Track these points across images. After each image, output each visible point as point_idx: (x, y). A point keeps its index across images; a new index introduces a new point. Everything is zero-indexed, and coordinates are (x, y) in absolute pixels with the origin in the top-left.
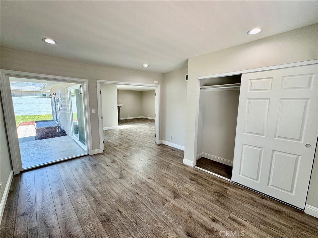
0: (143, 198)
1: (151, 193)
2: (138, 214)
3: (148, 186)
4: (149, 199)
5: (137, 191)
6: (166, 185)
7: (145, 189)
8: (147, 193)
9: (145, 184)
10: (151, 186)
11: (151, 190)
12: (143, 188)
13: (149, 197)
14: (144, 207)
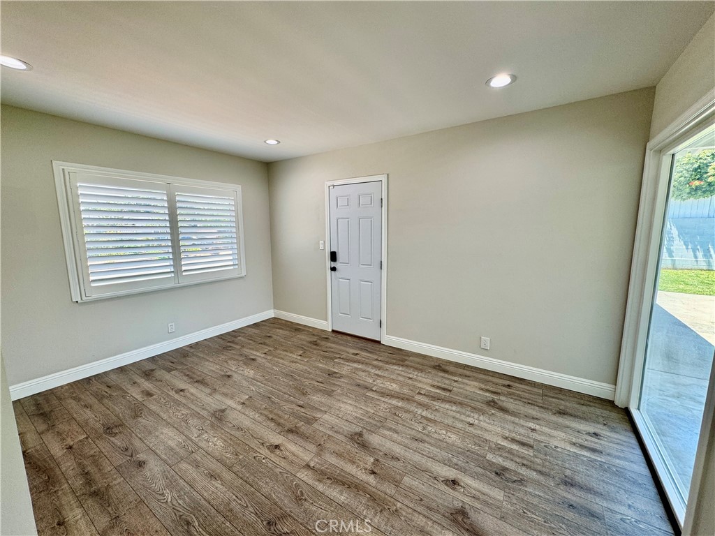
0: (287, 401)
1: (271, 412)
2: (291, 383)
3: (279, 424)
4: (276, 400)
5: (303, 410)
6: (233, 433)
7: (286, 417)
8: (279, 409)
9: (286, 429)
10: (272, 425)
11: (271, 416)
12: (291, 418)
13: (275, 403)
14: (283, 390)
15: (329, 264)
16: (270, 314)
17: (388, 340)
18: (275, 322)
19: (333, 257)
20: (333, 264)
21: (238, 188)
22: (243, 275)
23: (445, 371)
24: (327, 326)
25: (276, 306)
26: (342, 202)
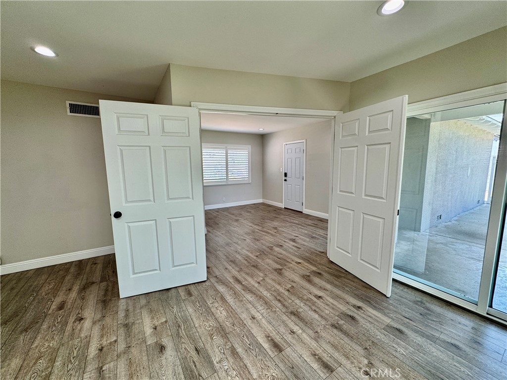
15: (284, 178)
16: (260, 201)
17: (305, 211)
18: (263, 204)
19: (286, 175)
20: (286, 178)
21: (250, 147)
22: (250, 182)
23: (322, 221)
24: (282, 206)
25: (263, 198)
26: (290, 151)
